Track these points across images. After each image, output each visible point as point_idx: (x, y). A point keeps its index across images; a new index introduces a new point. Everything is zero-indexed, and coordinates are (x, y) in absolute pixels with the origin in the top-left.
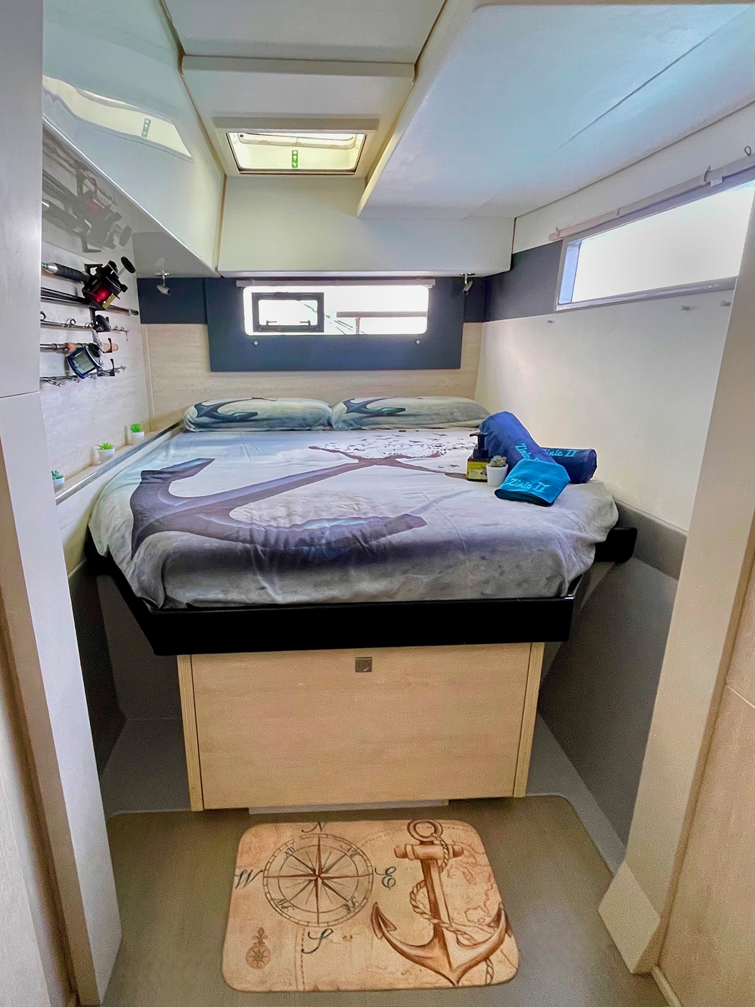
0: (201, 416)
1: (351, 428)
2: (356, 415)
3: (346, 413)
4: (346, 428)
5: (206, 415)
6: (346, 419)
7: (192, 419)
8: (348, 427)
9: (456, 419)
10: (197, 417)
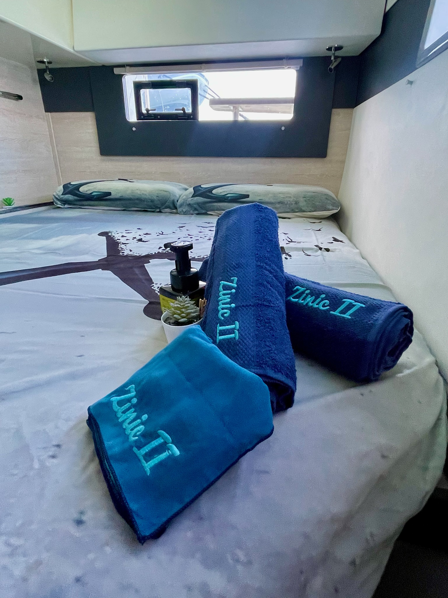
0: (66, 194)
1: (196, 212)
2: (200, 199)
3: (192, 197)
4: (192, 212)
5: (70, 193)
6: (192, 202)
7: (59, 196)
8: (193, 211)
9: (301, 209)
10: (62, 195)
